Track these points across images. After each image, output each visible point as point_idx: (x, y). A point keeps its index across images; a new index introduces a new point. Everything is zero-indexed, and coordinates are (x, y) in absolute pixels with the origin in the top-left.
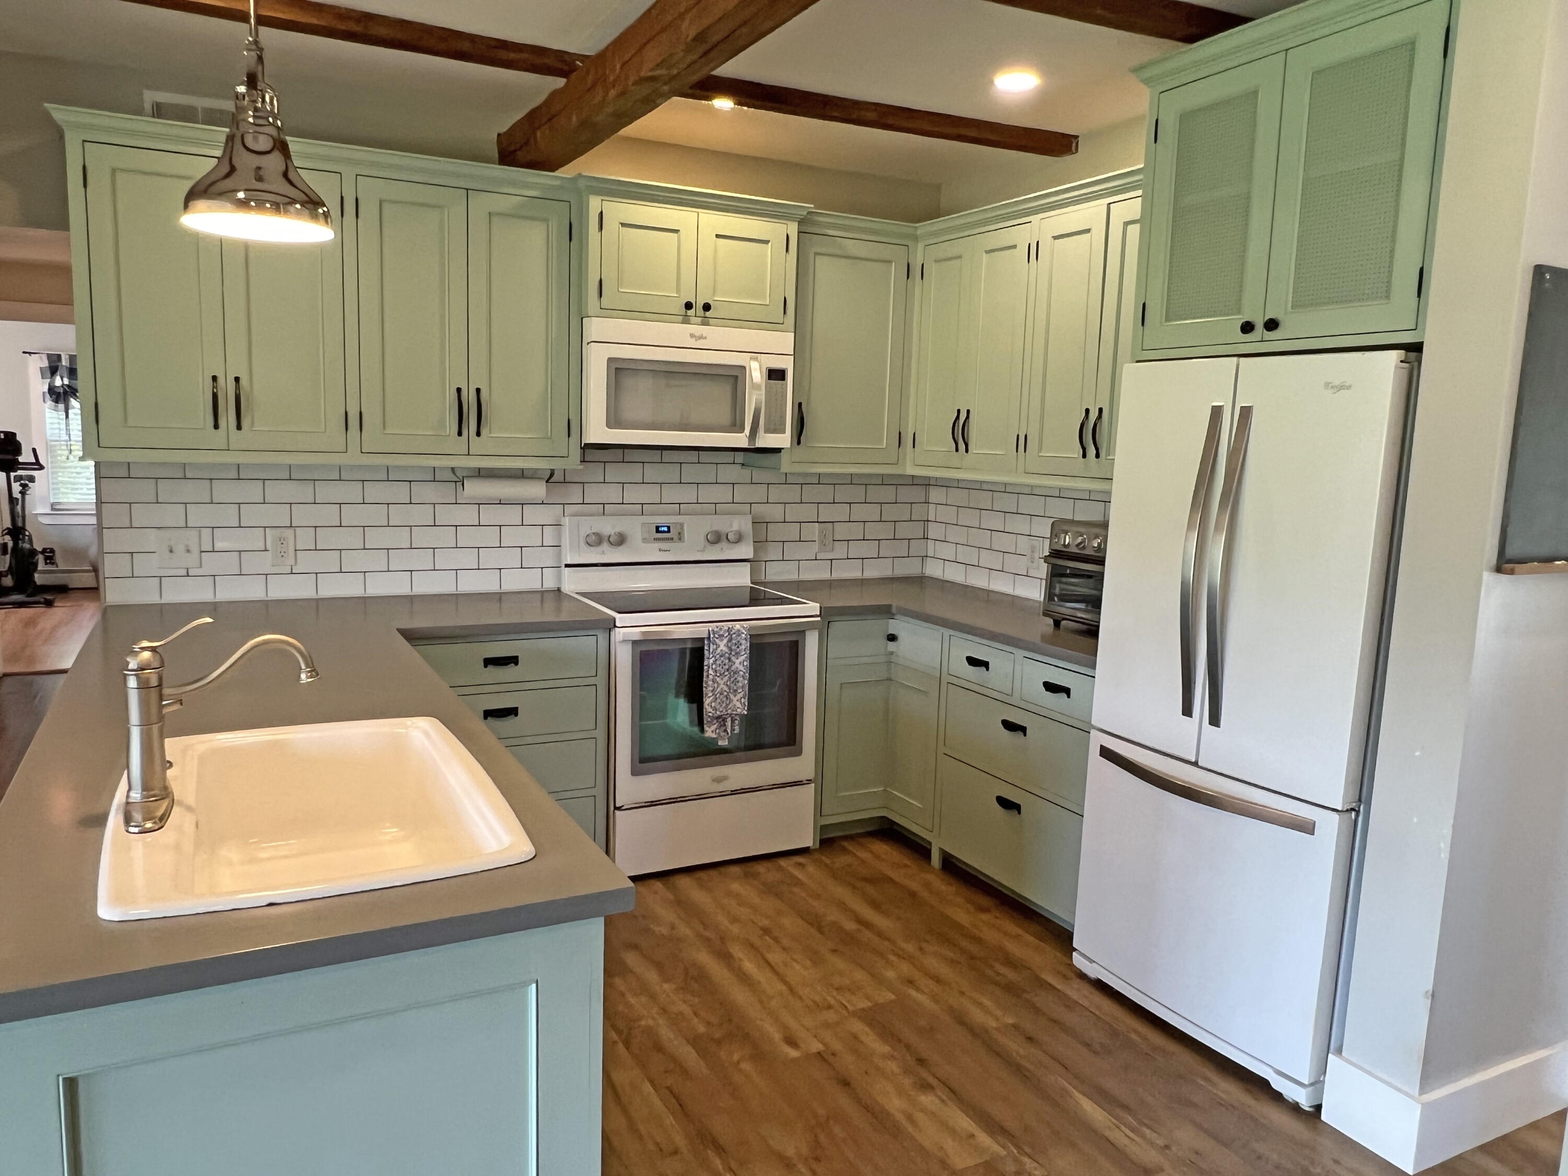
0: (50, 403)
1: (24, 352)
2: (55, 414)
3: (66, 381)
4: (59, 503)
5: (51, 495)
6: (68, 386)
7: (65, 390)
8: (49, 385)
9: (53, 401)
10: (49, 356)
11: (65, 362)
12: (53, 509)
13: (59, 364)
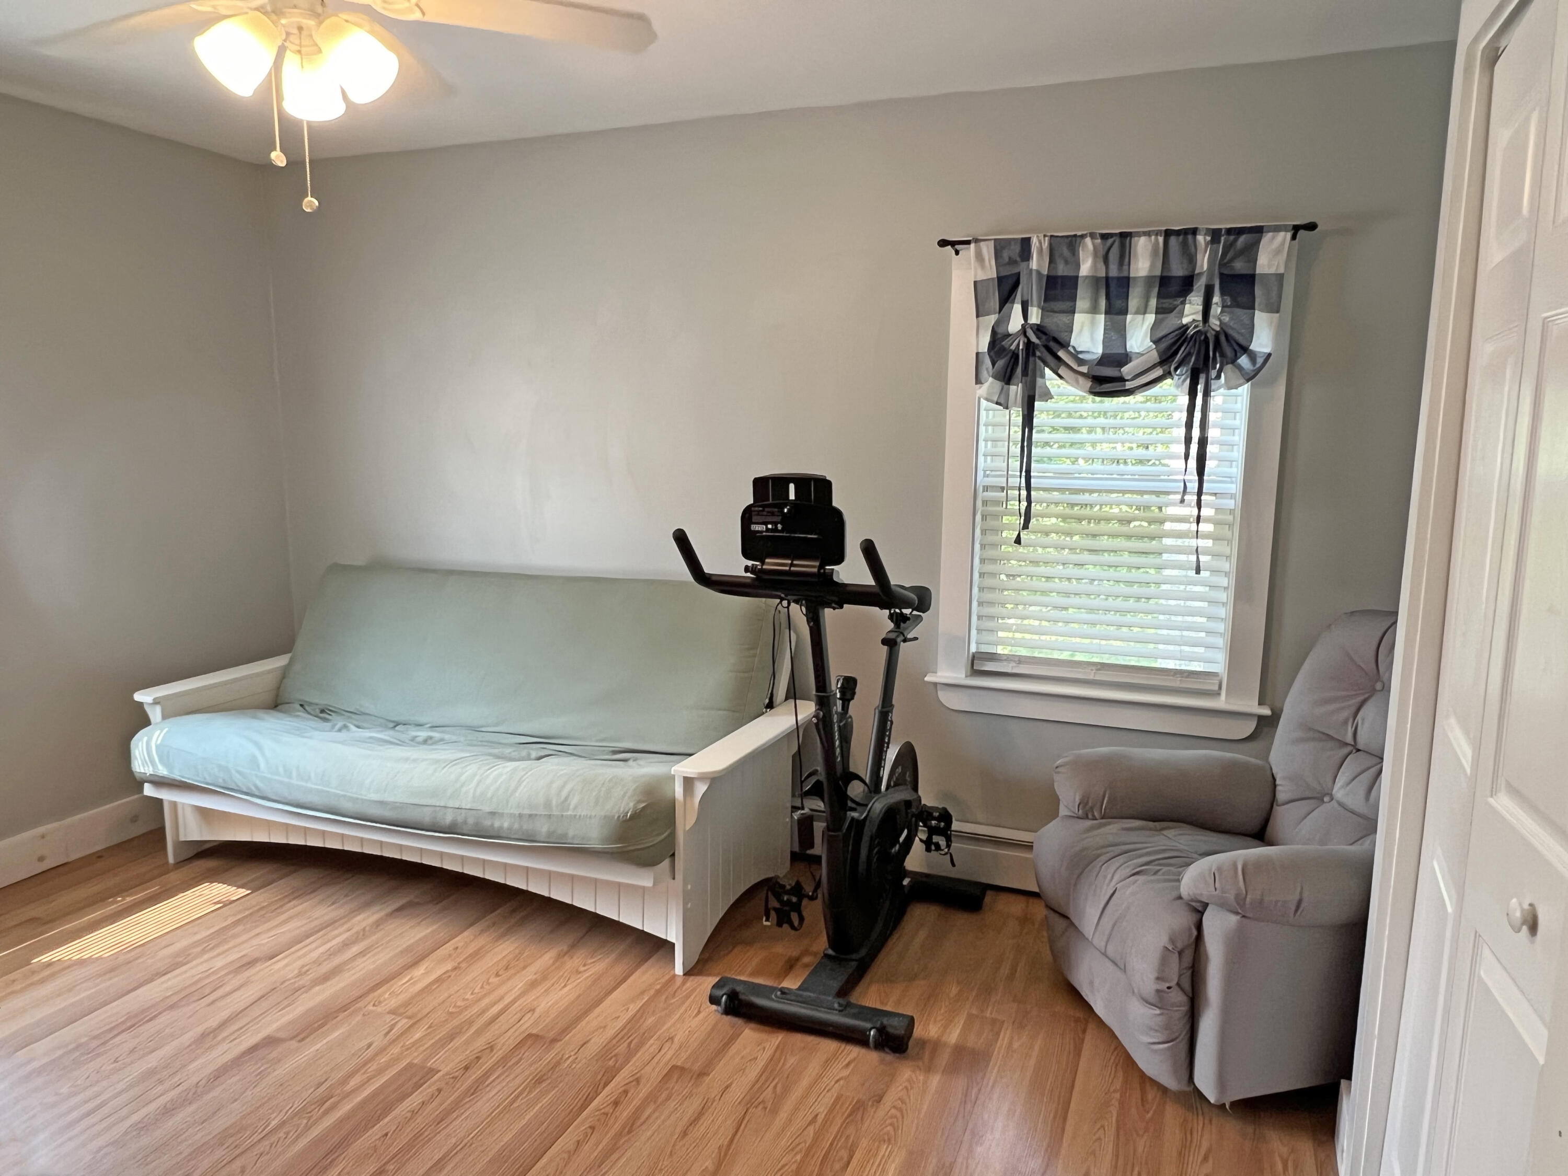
0: (990, 384)
1: (943, 243)
2: (1001, 415)
3: (1035, 317)
4: (993, 657)
5: (974, 632)
6: (1039, 330)
7: (1029, 344)
8: (994, 333)
9: (995, 377)
10: (1000, 247)
11: (1037, 263)
12: (976, 673)
13: (1024, 264)
